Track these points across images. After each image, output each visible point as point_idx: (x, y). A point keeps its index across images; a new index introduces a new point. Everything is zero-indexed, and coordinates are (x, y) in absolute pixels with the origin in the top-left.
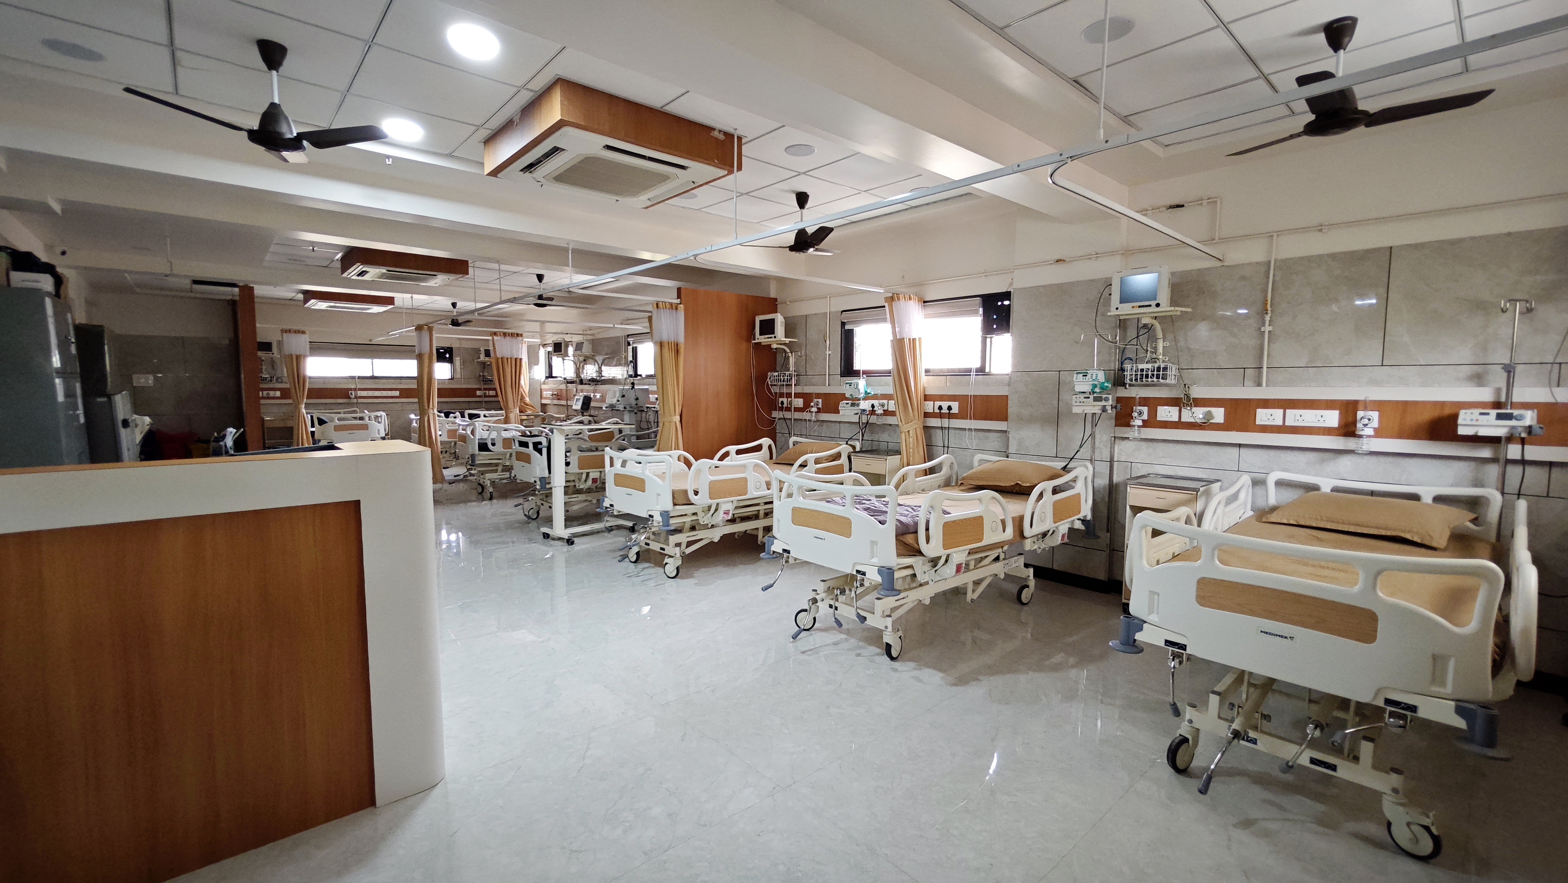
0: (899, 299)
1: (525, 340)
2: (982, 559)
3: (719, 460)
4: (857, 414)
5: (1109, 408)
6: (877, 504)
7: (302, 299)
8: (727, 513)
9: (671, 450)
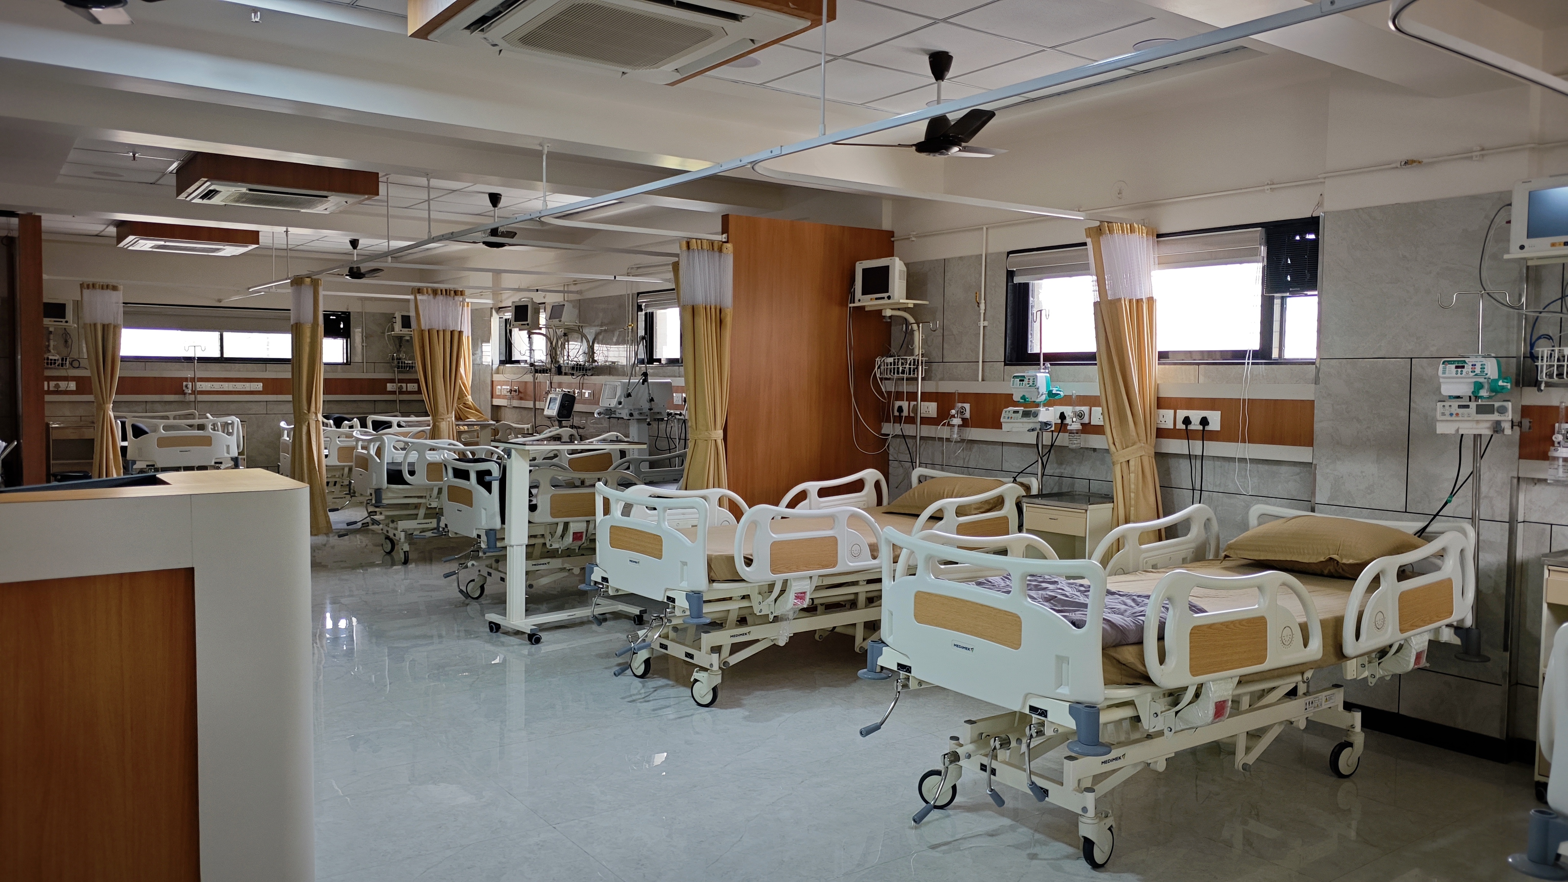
0: (1111, 231)
1: (467, 300)
2: (1263, 693)
3: (788, 506)
4: (1033, 430)
5: (1507, 426)
6: (1069, 591)
7: (115, 234)
8: (800, 596)
9: (707, 488)
